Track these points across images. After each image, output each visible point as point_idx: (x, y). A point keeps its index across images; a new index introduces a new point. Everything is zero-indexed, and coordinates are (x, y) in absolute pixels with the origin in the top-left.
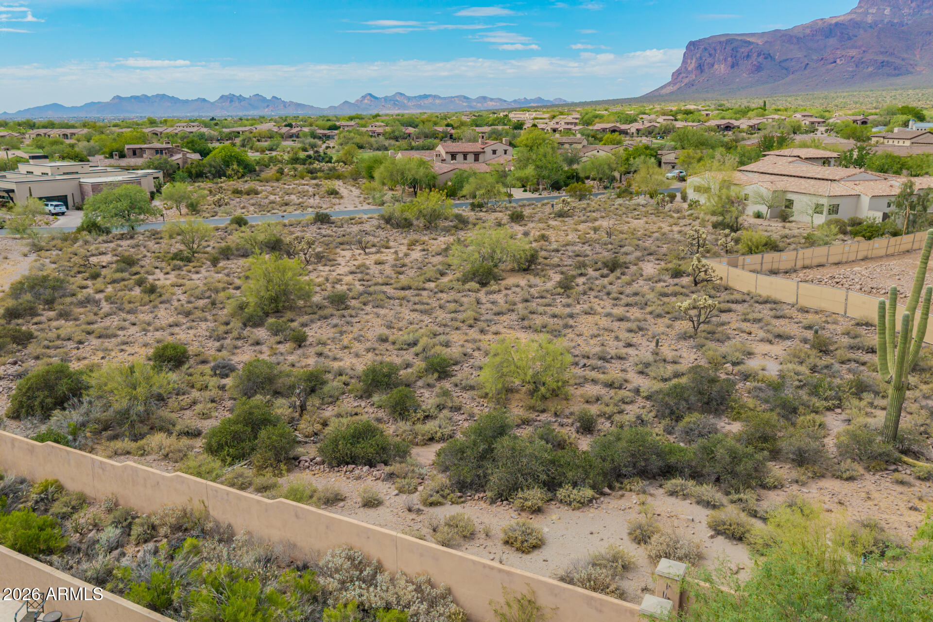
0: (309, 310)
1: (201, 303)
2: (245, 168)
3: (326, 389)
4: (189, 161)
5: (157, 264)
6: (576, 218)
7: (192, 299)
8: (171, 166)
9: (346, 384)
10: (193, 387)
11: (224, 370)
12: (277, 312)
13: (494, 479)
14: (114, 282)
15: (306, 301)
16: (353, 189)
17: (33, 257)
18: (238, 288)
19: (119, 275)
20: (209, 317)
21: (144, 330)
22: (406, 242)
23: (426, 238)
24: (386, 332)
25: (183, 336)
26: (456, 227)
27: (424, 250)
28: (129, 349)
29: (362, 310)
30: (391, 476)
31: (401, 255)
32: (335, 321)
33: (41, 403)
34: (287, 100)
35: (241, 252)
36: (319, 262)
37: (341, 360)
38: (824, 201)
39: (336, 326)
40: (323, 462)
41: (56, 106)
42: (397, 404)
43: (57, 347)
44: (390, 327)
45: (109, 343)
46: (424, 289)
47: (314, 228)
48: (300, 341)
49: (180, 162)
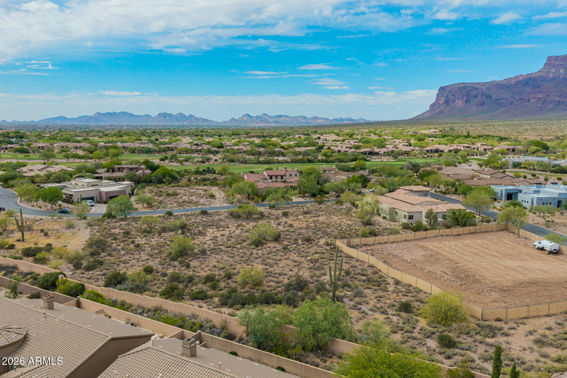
0: (192, 255)
1: (156, 251)
2: (172, 178)
3: (194, 281)
4: (146, 175)
5: (137, 234)
6: (312, 214)
7: (152, 250)
8: (137, 177)
9: (200, 280)
10: (155, 280)
11: (165, 275)
12: (182, 256)
13: (229, 302)
14: (123, 242)
15: (192, 252)
16: (222, 193)
17: (89, 229)
18: (168, 245)
19: (124, 239)
20: (159, 257)
21: (138, 261)
22: (236, 225)
23: (244, 224)
24: (216, 264)
25: (151, 263)
26: (259, 218)
27: (242, 230)
28: (134, 268)
29: (211, 255)
30: (206, 302)
31: (232, 232)
32: (201, 259)
33: (114, 282)
34: (198, 117)
35: (170, 229)
36: (199, 234)
37: (200, 273)
38: (407, 214)
39: (200, 261)
40: (190, 299)
41: (62, 118)
42: (213, 286)
43: (111, 266)
44: (218, 262)
45: (128, 265)
46: (235, 248)
47: (200, 217)
48: (188, 266)
49: (141, 175)
